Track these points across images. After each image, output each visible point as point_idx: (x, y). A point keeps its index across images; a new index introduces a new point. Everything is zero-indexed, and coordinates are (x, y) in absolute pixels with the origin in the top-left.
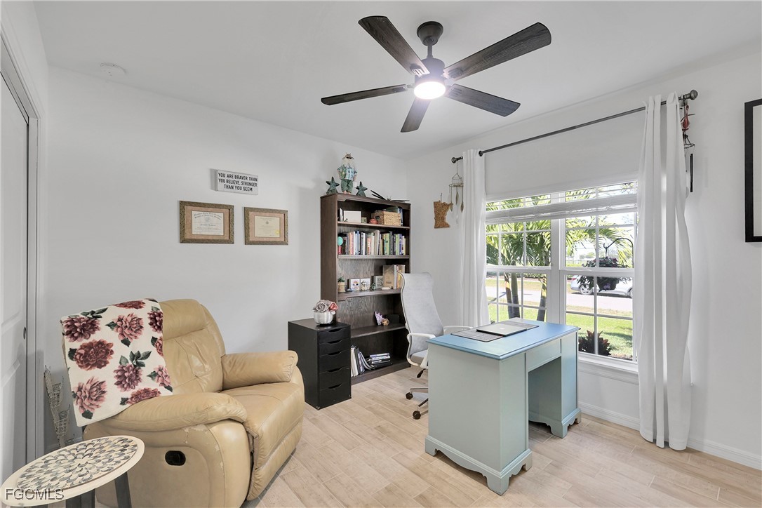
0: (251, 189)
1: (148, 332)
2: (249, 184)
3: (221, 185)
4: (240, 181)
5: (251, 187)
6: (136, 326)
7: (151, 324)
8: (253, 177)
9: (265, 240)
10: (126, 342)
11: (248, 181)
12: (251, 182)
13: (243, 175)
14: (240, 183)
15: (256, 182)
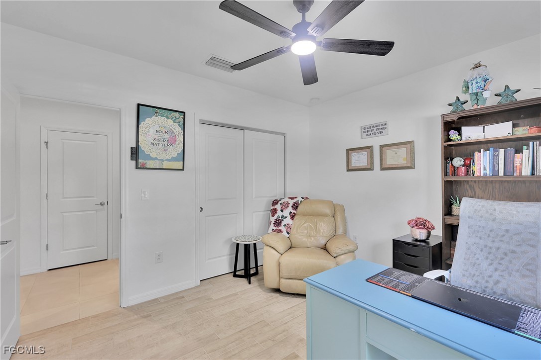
0: (382, 132)
1: (290, 209)
2: (380, 129)
3: (364, 135)
4: (375, 128)
5: (382, 130)
6: (287, 206)
7: (292, 206)
8: (383, 123)
9: (394, 166)
10: (282, 211)
11: (381, 127)
12: (382, 127)
13: (377, 125)
14: (375, 130)
15: (386, 126)
